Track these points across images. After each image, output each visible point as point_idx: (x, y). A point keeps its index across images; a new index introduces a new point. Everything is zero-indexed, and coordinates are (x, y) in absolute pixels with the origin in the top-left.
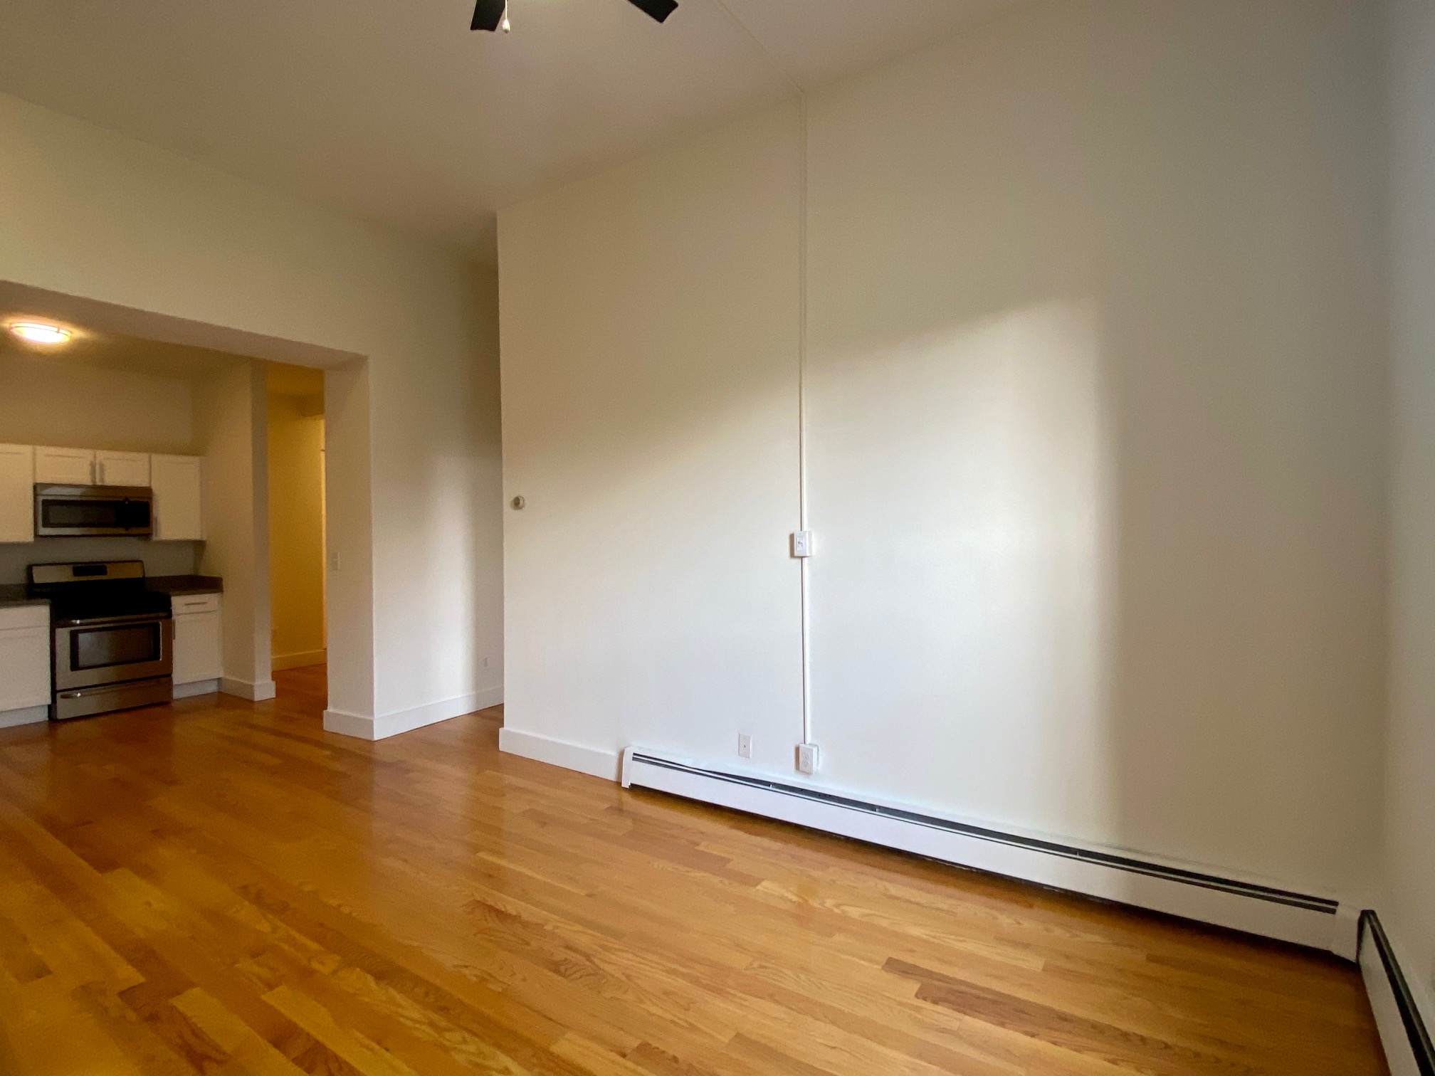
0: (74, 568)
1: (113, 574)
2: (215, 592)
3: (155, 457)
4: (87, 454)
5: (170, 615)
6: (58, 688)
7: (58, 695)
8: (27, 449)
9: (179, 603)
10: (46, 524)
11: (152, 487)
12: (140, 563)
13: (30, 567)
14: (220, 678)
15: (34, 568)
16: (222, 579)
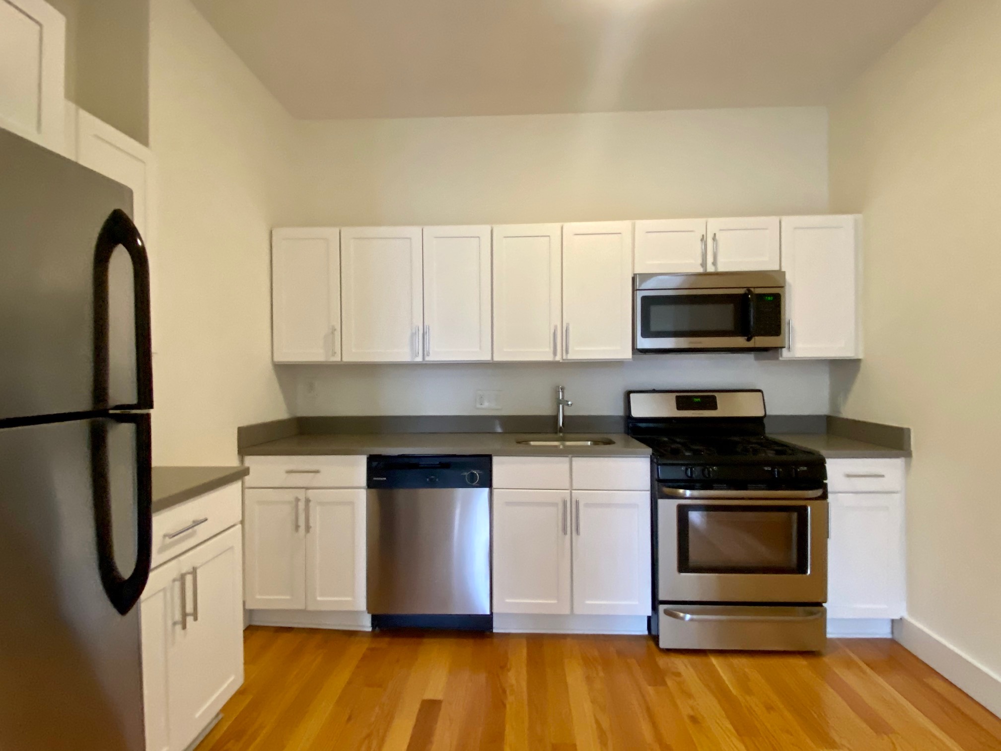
0: (677, 397)
1: (726, 409)
2: (897, 456)
3: (789, 221)
4: (697, 225)
5: (824, 496)
6: (662, 597)
7: (662, 608)
8: (623, 226)
10: (646, 333)
11: (783, 270)
12: (760, 394)
13: (628, 394)
14: (901, 619)
15: (632, 395)
16: (909, 430)
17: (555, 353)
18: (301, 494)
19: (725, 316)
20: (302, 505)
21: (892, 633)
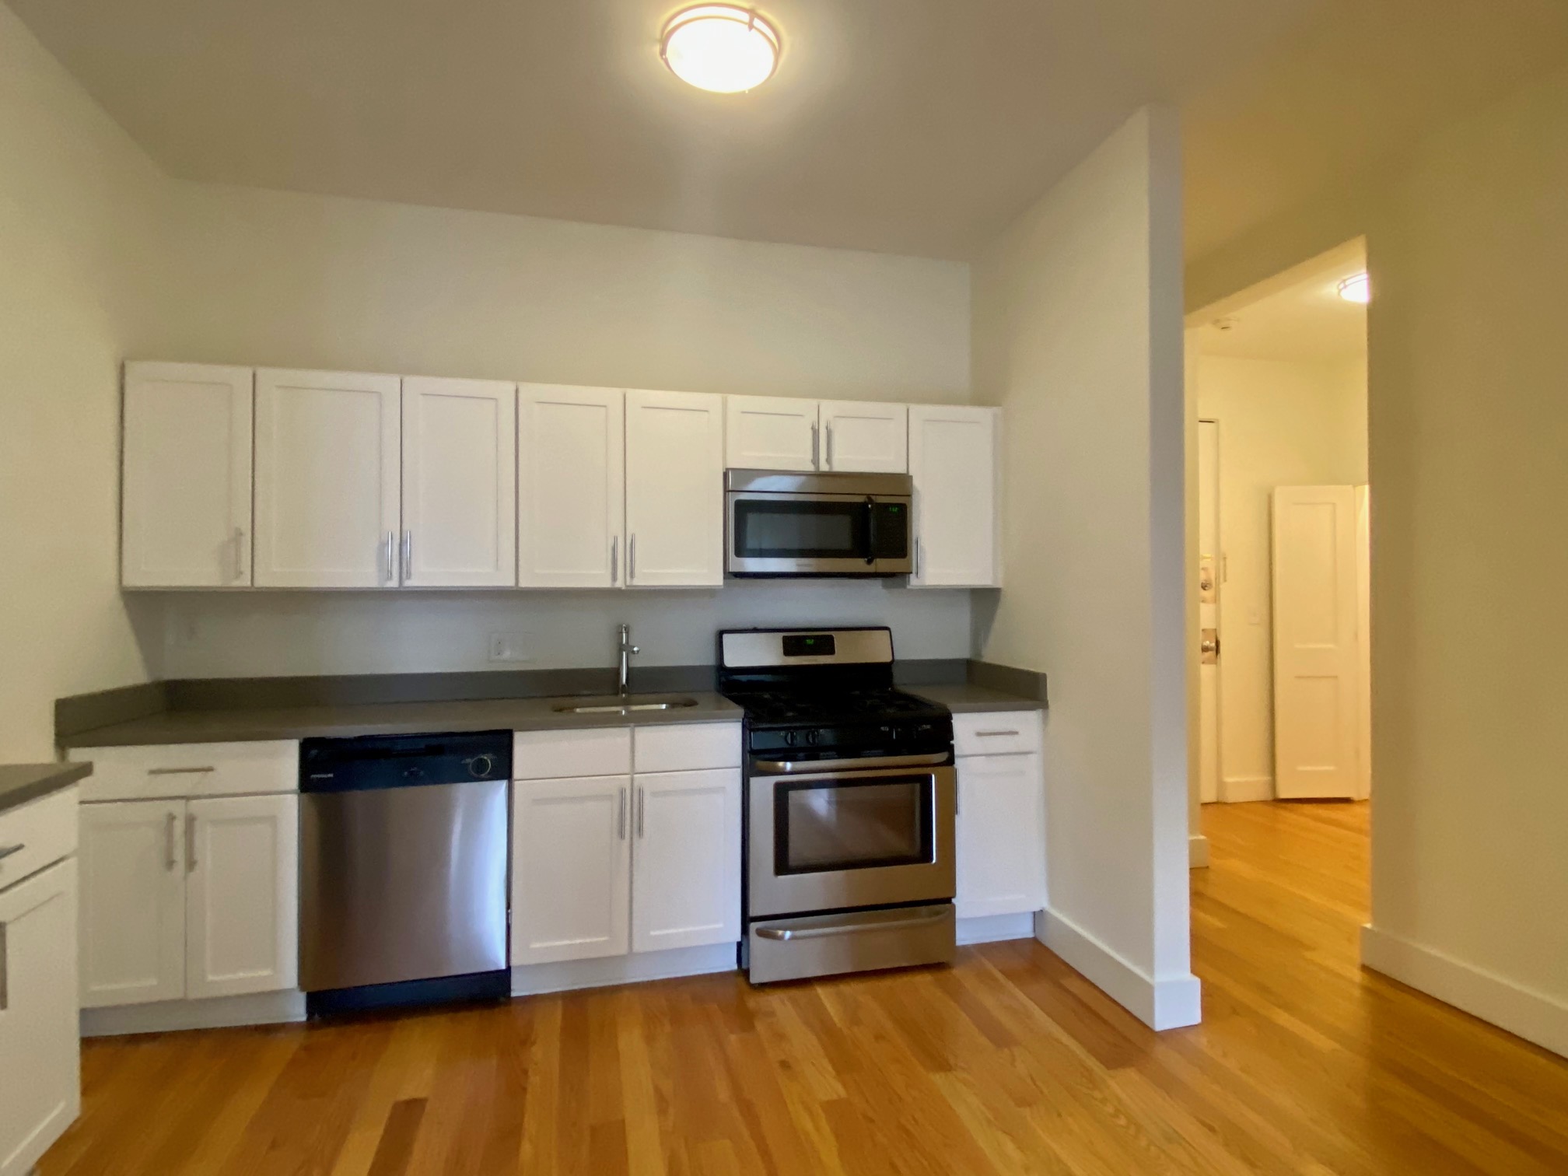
0: (785, 638)
1: (845, 653)
2: (1032, 708)
3: (919, 411)
4: (807, 408)
5: (950, 761)
6: (754, 912)
7: (753, 926)
9: (966, 727)
10: (740, 552)
11: (910, 474)
12: (887, 632)
13: (721, 634)
14: (1042, 911)
15: (726, 637)
16: (1044, 676)
17: (614, 578)
18: (178, 808)
19: (841, 530)
20: (179, 826)
21: (1034, 931)
